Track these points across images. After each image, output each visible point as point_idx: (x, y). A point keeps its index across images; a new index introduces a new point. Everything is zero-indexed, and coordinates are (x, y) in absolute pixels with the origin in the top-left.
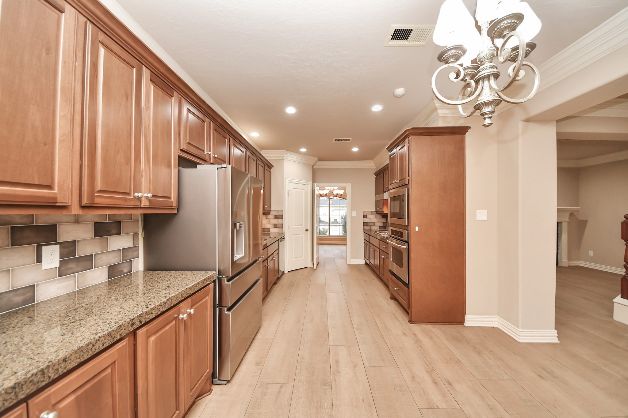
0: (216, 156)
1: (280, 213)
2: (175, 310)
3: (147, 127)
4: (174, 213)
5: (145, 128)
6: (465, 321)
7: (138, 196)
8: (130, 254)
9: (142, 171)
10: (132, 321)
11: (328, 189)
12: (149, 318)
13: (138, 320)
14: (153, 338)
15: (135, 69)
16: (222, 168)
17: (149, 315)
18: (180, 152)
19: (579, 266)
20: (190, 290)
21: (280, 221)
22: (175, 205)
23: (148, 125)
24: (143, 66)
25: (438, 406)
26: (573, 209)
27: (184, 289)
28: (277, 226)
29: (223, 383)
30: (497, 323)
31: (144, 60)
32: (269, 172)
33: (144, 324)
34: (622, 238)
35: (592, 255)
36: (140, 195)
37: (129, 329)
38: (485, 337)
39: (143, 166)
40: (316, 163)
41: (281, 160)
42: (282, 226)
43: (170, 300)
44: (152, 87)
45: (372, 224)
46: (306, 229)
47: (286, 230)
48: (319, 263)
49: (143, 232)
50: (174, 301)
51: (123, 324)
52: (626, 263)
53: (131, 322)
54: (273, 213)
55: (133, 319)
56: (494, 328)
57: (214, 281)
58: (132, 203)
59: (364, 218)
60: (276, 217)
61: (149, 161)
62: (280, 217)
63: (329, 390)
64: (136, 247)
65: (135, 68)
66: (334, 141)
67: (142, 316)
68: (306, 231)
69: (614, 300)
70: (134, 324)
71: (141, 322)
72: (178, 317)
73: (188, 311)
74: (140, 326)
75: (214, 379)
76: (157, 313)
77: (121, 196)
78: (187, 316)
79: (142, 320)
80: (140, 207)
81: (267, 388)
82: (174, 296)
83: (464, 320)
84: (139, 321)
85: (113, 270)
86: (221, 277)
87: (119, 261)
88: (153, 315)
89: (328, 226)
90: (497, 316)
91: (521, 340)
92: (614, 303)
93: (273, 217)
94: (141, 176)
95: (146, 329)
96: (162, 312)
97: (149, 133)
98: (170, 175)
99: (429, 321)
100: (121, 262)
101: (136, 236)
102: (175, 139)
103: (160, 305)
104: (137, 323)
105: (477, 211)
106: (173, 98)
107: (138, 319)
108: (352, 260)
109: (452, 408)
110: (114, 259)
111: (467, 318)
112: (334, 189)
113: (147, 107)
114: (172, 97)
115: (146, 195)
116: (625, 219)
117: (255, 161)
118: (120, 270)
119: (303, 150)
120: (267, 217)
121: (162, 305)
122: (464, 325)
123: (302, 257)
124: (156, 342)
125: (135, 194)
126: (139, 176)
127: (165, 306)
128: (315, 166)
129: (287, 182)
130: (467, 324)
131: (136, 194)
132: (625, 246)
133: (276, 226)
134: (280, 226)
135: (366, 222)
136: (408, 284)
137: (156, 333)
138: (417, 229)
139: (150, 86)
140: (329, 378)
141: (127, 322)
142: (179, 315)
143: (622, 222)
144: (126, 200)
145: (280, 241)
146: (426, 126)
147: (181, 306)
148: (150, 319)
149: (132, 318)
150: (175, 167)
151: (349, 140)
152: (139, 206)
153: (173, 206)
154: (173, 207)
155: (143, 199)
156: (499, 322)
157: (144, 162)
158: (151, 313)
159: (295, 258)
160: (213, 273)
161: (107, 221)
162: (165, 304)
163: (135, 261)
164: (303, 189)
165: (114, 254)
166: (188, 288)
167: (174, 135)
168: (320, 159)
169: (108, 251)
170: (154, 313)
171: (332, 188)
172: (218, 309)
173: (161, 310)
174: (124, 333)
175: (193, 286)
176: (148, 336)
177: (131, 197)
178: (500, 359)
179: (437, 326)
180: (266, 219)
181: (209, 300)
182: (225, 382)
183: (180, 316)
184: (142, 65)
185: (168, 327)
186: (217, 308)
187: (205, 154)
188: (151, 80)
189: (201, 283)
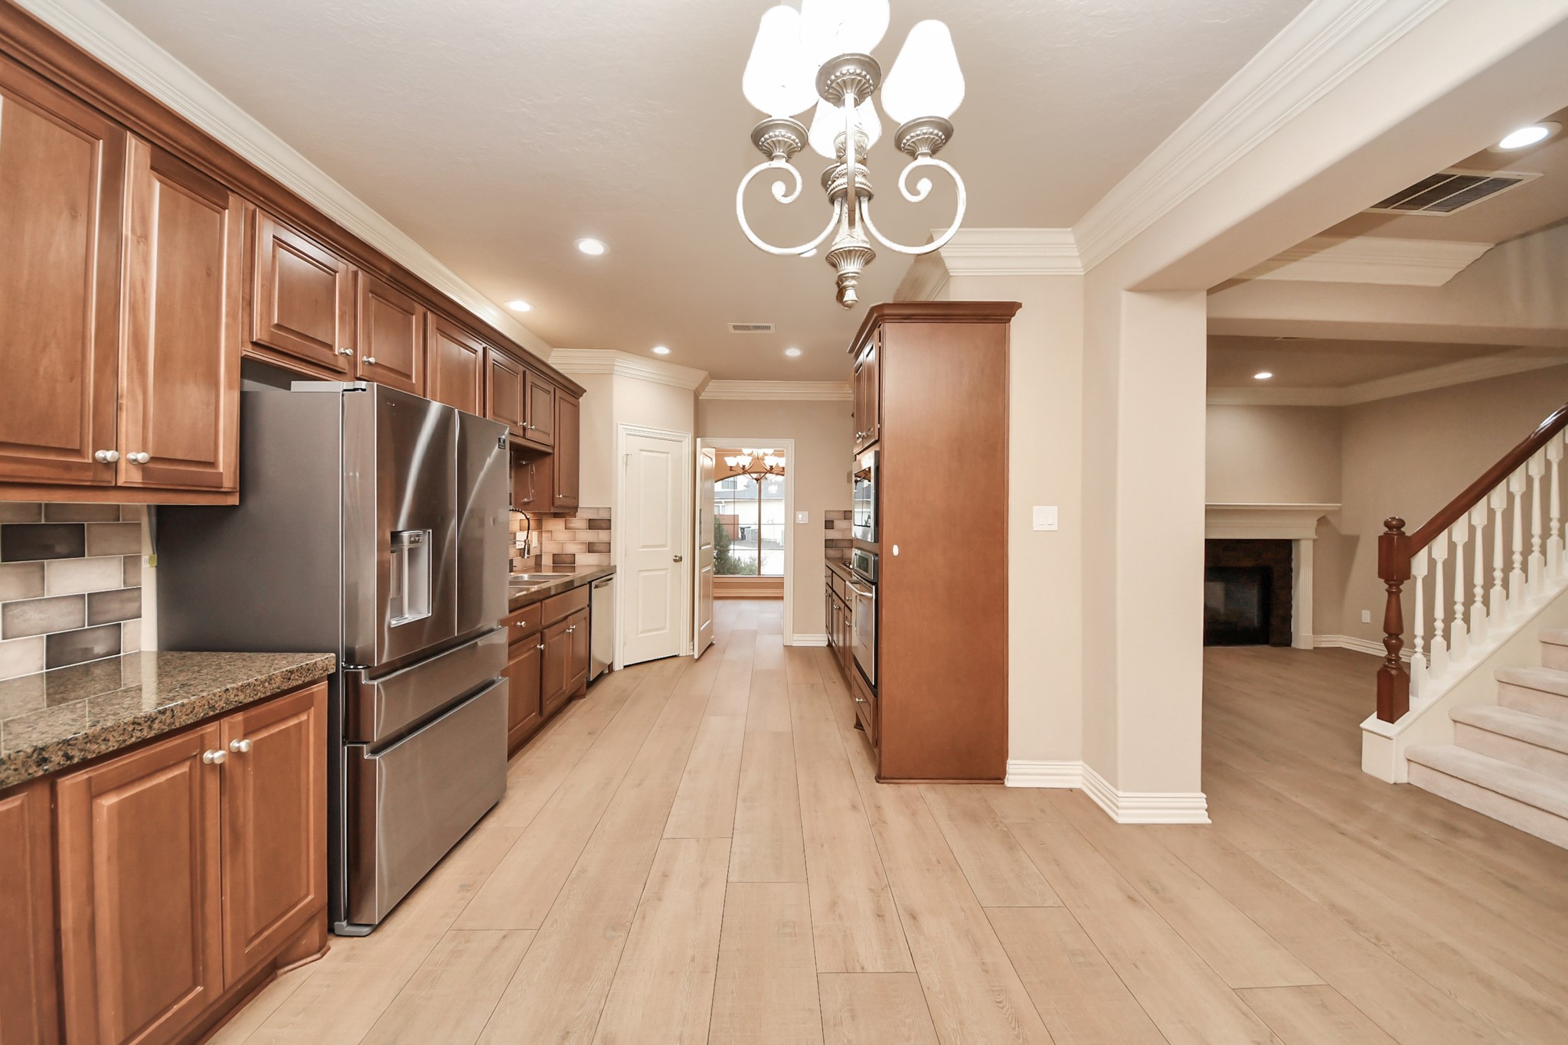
0: (372, 360)
1: (603, 515)
2: (187, 738)
3: (138, 285)
4: (229, 504)
5: (133, 287)
6: (1007, 775)
7: (105, 459)
8: (114, 608)
9: (122, 397)
10: (40, 754)
11: (749, 455)
12: (96, 751)
13: (60, 753)
14: (110, 801)
15: (101, 141)
16: (355, 390)
17: (97, 743)
18: (249, 348)
19: (1341, 648)
20: (240, 693)
21: (602, 535)
22: (229, 481)
23: (143, 280)
24: (128, 133)
25: (866, 966)
26: (1326, 509)
27: (219, 690)
28: (596, 548)
29: (361, 932)
30: (1081, 778)
31: (133, 118)
32: (570, 406)
33: (78, 763)
34: (1380, 576)
35: (1369, 621)
36: (110, 455)
37: (30, 771)
38: (1042, 811)
39: (124, 382)
40: (703, 385)
41: (607, 375)
42: (607, 548)
43: (168, 713)
44: (157, 185)
45: (846, 544)
46: (676, 556)
47: (618, 558)
48: (711, 645)
49: (154, 553)
50: (184, 717)
51: (12, 756)
52: (1387, 635)
53: (35, 755)
54: (583, 515)
55: (43, 749)
56: (1071, 790)
57: (332, 679)
58: (87, 477)
59: (825, 528)
60: (593, 525)
61: (143, 372)
62: (604, 525)
63: (620, 939)
64: (132, 592)
65: (101, 139)
66: (732, 330)
67: (75, 745)
68: (675, 561)
69: (1362, 725)
70: (45, 760)
71: (68, 757)
72: (198, 756)
73: (235, 744)
74: (65, 766)
75: (336, 923)
76: (125, 741)
77: (53, 457)
78: (224, 755)
79: (71, 753)
80: (114, 484)
81: (468, 941)
82: (183, 705)
83: (1004, 773)
84: (63, 756)
85: (58, 647)
86: (352, 667)
87: (80, 625)
88: (110, 744)
89: (757, 551)
90: (1081, 762)
91: (1122, 818)
92: (1364, 732)
93: (584, 524)
94: (119, 408)
95: (86, 776)
96: (140, 740)
97: (146, 302)
98: (212, 408)
99: (922, 777)
100: (86, 627)
101: (131, 562)
102: (232, 315)
103: (134, 723)
104: (57, 759)
105: (1035, 508)
106: (227, 211)
107: (59, 750)
108: (797, 636)
109: (896, 970)
110: (65, 620)
111: (1011, 766)
112: (765, 455)
113: (138, 235)
114: (224, 209)
115: (132, 456)
116: (1387, 530)
117: (520, 377)
118: (83, 646)
119: (661, 350)
120: (568, 525)
121: (139, 724)
122: (1003, 784)
123: (664, 628)
124: (121, 809)
125: (96, 454)
126: (112, 408)
127: (150, 727)
128: (703, 394)
129: (621, 433)
130: (1011, 781)
131: (100, 454)
132: (1387, 593)
133: (591, 548)
134: (602, 547)
135: (832, 540)
136: (876, 686)
137: (120, 787)
138: (896, 550)
139: (150, 185)
140: (631, 913)
141: (21, 754)
142: (203, 751)
143: (1380, 537)
144: (67, 467)
145: (593, 586)
146: (931, 300)
147: (209, 730)
148: (99, 753)
149: (40, 744)
150: (230, 386)
151: (768, 328)
152: (110, 482)
153: (224, 486)
154: (222, 490)
155: (123, 465)
156: (1086, 779)
157: (128, 373)
158: (104, 740)
159: (643, 632)
160: (326, 657)
161: (43, 522)
162: (152, 721)
163: (128, 628)
164: (668, 453)
165: (64, 606)
166: (233, 688)
167: (227, 306)
168: (714, 375)
169: (46, 597)
170: (111, 739)
171: (760, 452)
172: (346, 748)
173: (139, 734)
174: (12, 779)
175: (249, 684)
176: (94, 792)
177: (86, 461)
178: (1055, 860)
179: (939, 787)
180: (566, 529)
181: (312, 723)
182: (366, 930)
183: (205, 754)
184: (122, 130)
185: (162, 778)
186: (344, 744)
187: (337, 353)
188: (152, 168)
189: (278, 680)
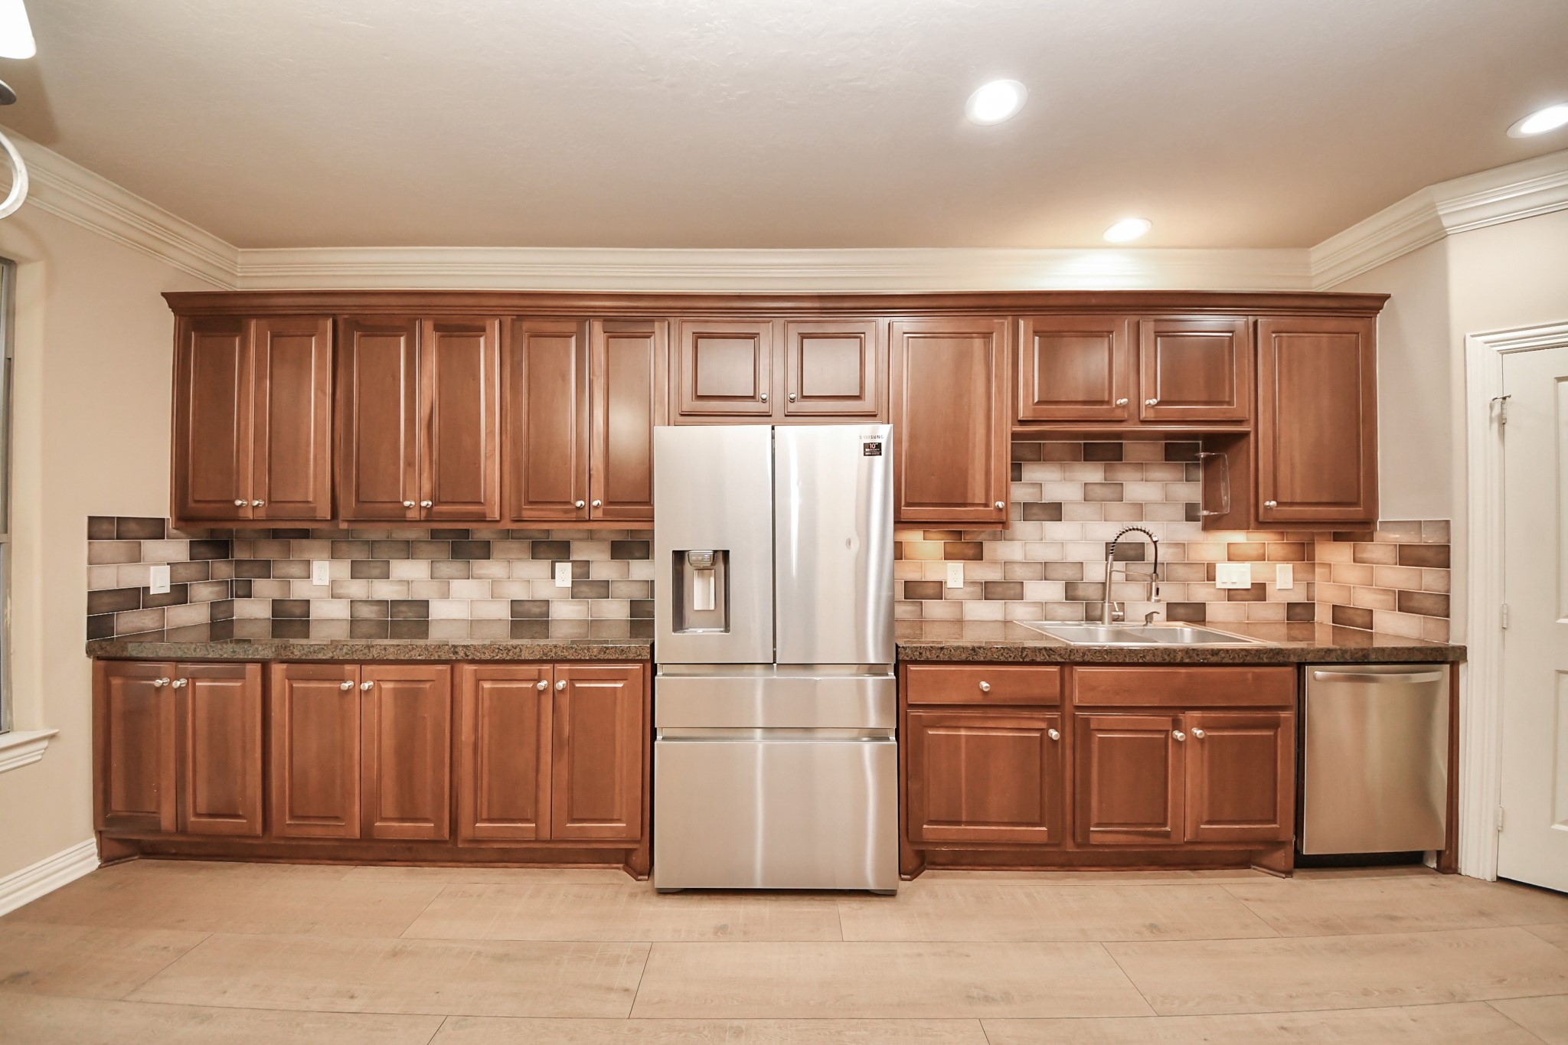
1: (1433, 538)
2: (529, 668)
9: (591, 470)
14: (490, 685)
17: (480, 653)
18: (679, 418)
20: (565, 651)
21: (1429, 579)
24: (589, 319)
27: (551, 644)
28: (1414, 604)
33: (470, 659)
37: (450, 655)
42: (1442, 606)
47: (1467, 630)
50: (528, 655)
53: (453, 649)
54: (1388, 537)
58: (573, 516)
60: (1408, 556)
62: (1435, 559)
67: (469, 650)
70: (456, 652)
74: (464, 658)
76: (494, 656)
77: (558, 507)
80: (587, 519)
82: (527, 647)
84: (464, 653)
93: (1390, 555)
94: (590, 476)
95: (475, 668)
96: (502, 659)
102: (659, 402)
103: (498, 648)
104: (462, 655)
107: (463, 650)
110: (636, 592)
114: (653, 333)
120: (1358, 556)
121: (501, 650)
124: (491, 692)
125: (576, 503)
126: (586, 477)
127: (507, 653)
129: (1477, 354)
133: (1405, 602)
134: (1431, 604)
137: (492, 680)
141: (448, 646)
142: (540, 679)
144: (565, 511)
147: (545, 668)
148: (481, 658)
158: (483, 652)
162: (508, 650)
166: (560, 646)
169: (629, 579)
170: (487, 653)
173: (500, 655)
174: (443, 656)
175: (572, 647)
176: (481, 678)
177: (574, 507)
180: (1355, 561)
184: (586, 319)
185: (515, 685)
187: (759, 401)
188: (604, 332)
189: (596, 651)
